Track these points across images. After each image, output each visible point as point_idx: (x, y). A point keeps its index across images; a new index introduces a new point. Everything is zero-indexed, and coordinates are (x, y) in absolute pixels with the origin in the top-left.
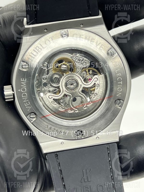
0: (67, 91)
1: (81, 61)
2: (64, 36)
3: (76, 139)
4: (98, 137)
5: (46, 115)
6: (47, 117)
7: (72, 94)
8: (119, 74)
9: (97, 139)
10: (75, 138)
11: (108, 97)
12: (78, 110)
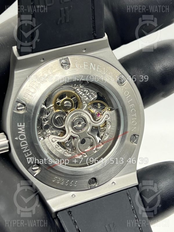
0: (74, 132)
1: (86, 93)
2: (65, 66)
3: (90, 188)
4: (113, 182)
5: (53, 165)
6: (54, 167)
7: (79, 135)
8: (132, 105)
9: (113, 184)
10: (88, 187)
11: (122, 134)
12: (87, 155)
